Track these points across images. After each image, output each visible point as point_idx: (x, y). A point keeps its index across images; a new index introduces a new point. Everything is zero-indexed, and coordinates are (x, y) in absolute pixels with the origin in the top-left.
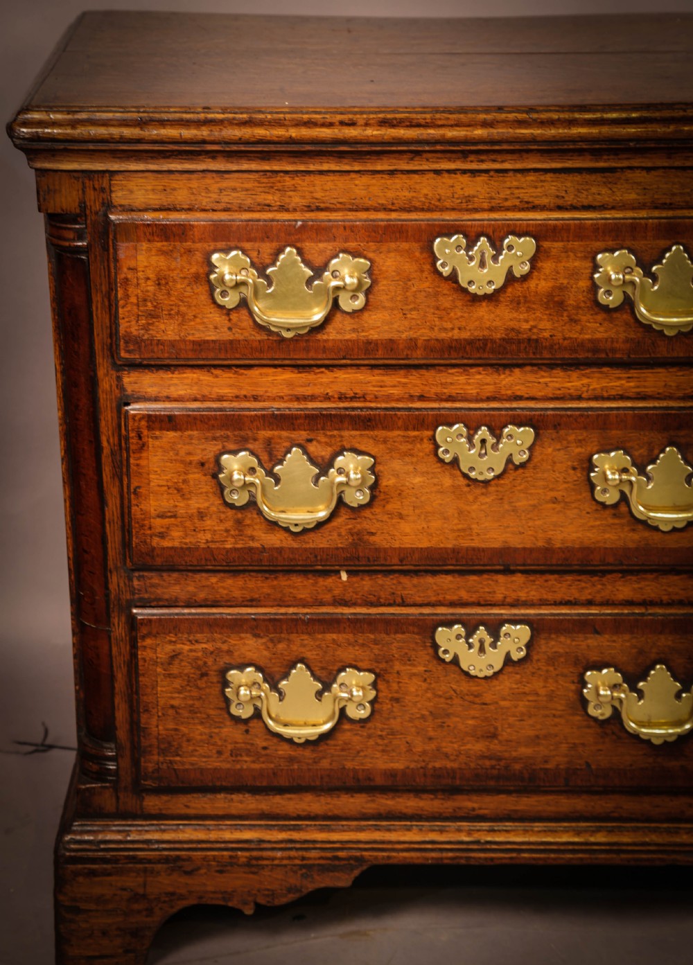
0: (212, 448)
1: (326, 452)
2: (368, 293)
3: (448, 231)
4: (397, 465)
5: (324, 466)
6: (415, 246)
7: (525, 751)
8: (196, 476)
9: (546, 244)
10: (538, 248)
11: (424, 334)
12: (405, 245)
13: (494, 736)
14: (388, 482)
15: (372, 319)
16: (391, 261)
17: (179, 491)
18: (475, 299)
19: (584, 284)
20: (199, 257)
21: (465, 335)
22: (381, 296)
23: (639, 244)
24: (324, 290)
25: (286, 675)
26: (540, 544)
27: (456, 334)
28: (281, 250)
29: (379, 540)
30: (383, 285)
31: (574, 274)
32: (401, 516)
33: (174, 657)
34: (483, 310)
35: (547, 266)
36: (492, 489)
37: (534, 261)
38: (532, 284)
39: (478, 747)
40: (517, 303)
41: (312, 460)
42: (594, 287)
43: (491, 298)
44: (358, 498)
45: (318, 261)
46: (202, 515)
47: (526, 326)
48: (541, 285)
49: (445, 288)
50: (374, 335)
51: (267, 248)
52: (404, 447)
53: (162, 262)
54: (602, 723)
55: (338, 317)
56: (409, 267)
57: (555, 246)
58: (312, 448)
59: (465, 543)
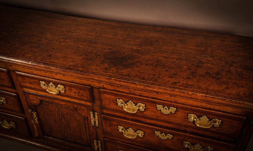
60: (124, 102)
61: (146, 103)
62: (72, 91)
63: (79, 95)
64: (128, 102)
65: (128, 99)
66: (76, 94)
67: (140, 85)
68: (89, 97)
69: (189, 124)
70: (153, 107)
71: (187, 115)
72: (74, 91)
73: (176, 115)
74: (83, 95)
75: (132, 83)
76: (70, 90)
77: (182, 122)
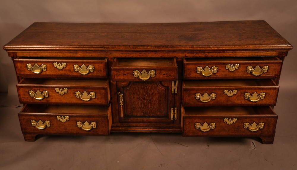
0: (28, 90)
1: (42, 91)
2: (46, 69)
3: (55, 62)
4: (51, 93)
5: (42, 92)
6: (51, 64)
7: (70, 131)
8: (26, 93)
9: (67, 64)
10: (66, 64)
11: (54, 74)
12: (50, 64)
13: (66, 129)
14: (50, 94)
15: (47, 72)
16: (48, 65)
17: (24, 95)
18: (60, 70)
19: (73, 69)
20: (25, 64)
21: (59, 74)
22: (48, 69)
23: (79, 64)
24: (41, 69)
25: (38, 121)
26: (71, 102)
27: (58, 74)
28: (35, 64)
29: (50, 101)
30: (48, 68)
31: (71, 67)
32: (53, 99)
33: (24, 119)
34: (61, 71)
35: (68, 66)
36: (63, 96)
37: (66, 66)
38: (66, 68)
39: (64, 130)
40: (65, 70)
41: (40, 92)
42: (74, 69)
43: (62, 70)
44: (47, 96)
45: (40, 65)
46: (28, 98)
47: (66, 73)
48: (67, 68)
49: (56, 69)
50: (48, 74)
51: (33, 64)
52: (52, 90)
53: (21, 65)
54: (80, 128)
55: (43, 72)
56: (51, 66)
57: (69, 64)
58: (40, 90)
59: (61, 102)
60: (202, 68)
61: (218, 65)
62: (161, 74)
63: (167, 76)
64: (205, 68)
65: (205, 66)
66: (165, 76)
67: (213, 47)
68: (175, 76)
69: (248, 76)
70: (223, 68)
71: (246, 68)
72: (163, 73)
73: (239, 70)
74: (170, 75)
75: (208, 47)
76: (160, 73)
77: (243, 75)
